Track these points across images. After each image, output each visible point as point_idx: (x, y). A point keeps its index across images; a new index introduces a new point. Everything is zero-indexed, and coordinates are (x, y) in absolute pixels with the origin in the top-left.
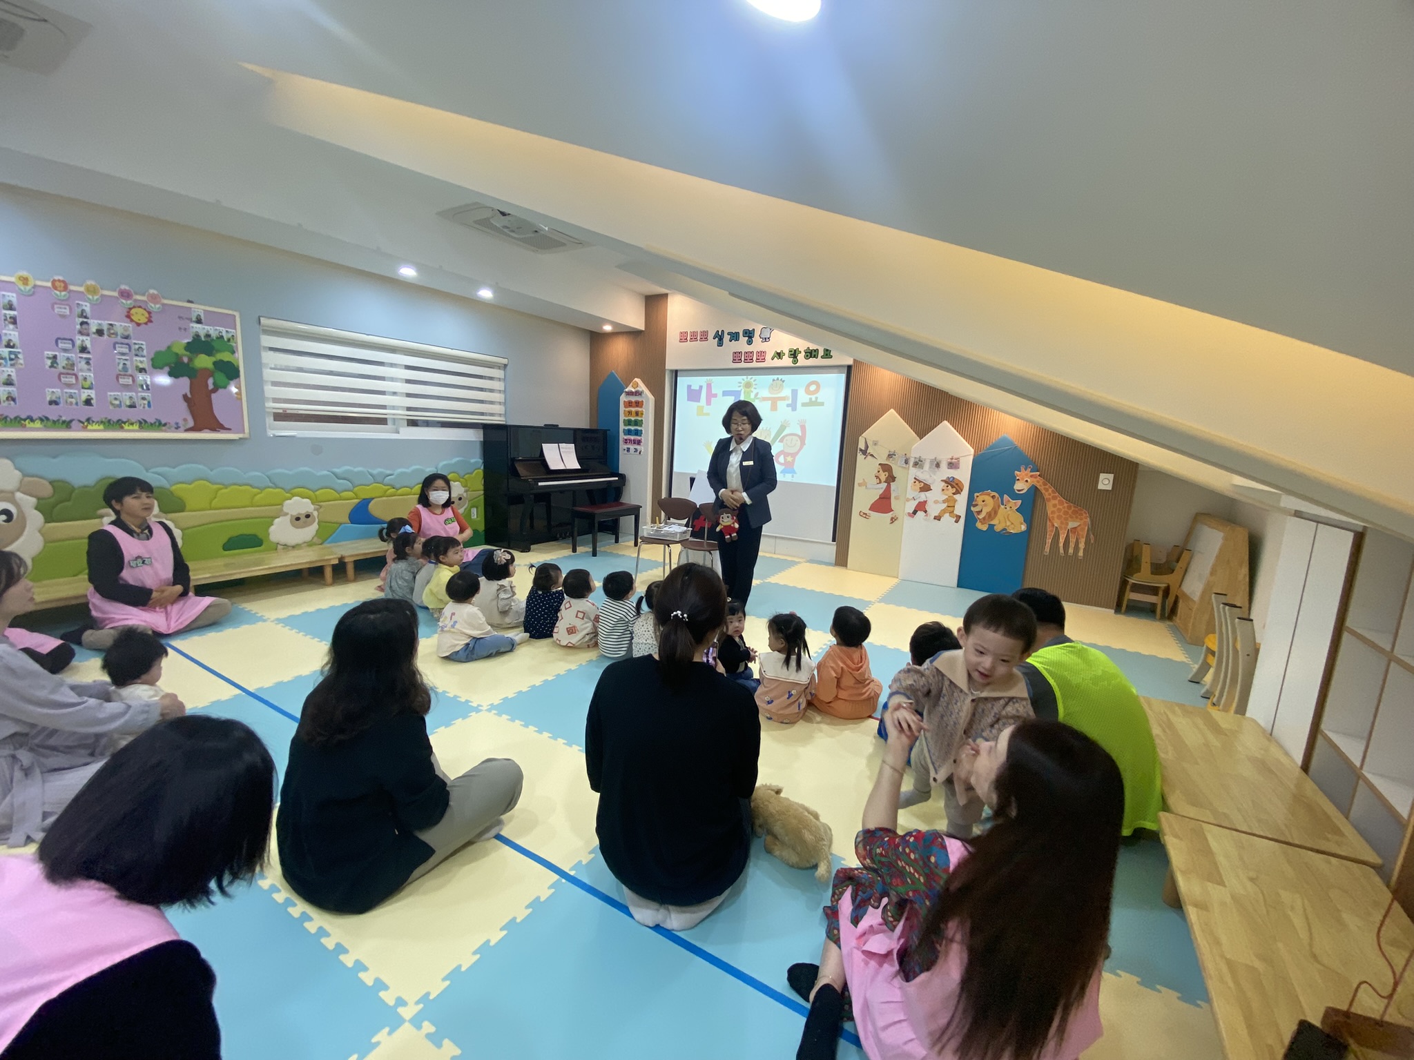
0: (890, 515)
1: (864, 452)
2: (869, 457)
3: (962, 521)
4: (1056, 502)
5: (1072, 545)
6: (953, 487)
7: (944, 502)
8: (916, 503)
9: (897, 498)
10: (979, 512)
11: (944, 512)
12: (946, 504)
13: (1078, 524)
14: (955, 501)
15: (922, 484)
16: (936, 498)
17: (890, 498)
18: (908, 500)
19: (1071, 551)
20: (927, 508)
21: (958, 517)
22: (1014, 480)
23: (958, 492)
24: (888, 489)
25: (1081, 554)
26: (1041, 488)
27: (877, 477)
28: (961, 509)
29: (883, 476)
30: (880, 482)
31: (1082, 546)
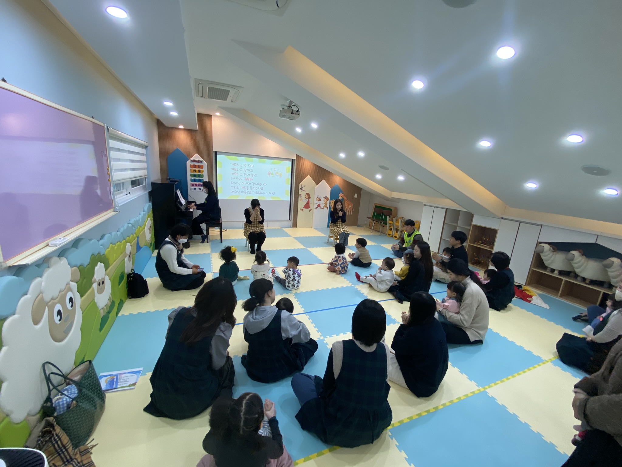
0: (309, 209)
1: (301, 189)
2: (303, 191)
3: (328, 209)
4: (346, 202)
5: (350, 212)
6: (326, 199)
7: (324, 204)
8: (317, 204)
9: (311, 203)
10: (331, 206)
11: (324, 207)
12: (324, 205)
13: (350, 207)
14: (327, 203)
15: (319, 199)
16: (322, 202)
17: (309, 204)
18: (315, 204)
19: (349, 214)
20: (321, 206)
21: (328, 208)
22: (339, 196)
23: (327, 201)
24: (309, 200)
25: (351, 214)
26: (344, 198)
27: (305, 197)
28: (328, 206)
29: (307, 197)
30: (306, 199)
31: (352, 212)
